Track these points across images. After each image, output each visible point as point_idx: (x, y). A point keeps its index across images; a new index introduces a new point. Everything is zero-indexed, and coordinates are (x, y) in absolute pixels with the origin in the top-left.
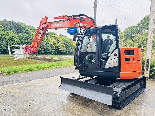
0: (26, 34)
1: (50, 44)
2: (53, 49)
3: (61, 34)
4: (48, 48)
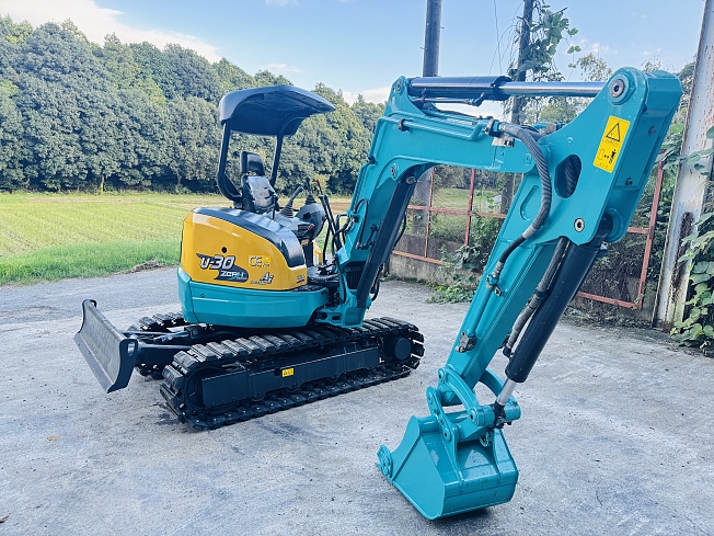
0: (202, 101)
1: (310, 146)
2: (322, 172)
3: (360, 97)
4: (301, 166)
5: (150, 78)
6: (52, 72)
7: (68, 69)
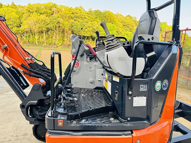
5: (98, 19)
6: (76, 18)
7: (79, 18)
